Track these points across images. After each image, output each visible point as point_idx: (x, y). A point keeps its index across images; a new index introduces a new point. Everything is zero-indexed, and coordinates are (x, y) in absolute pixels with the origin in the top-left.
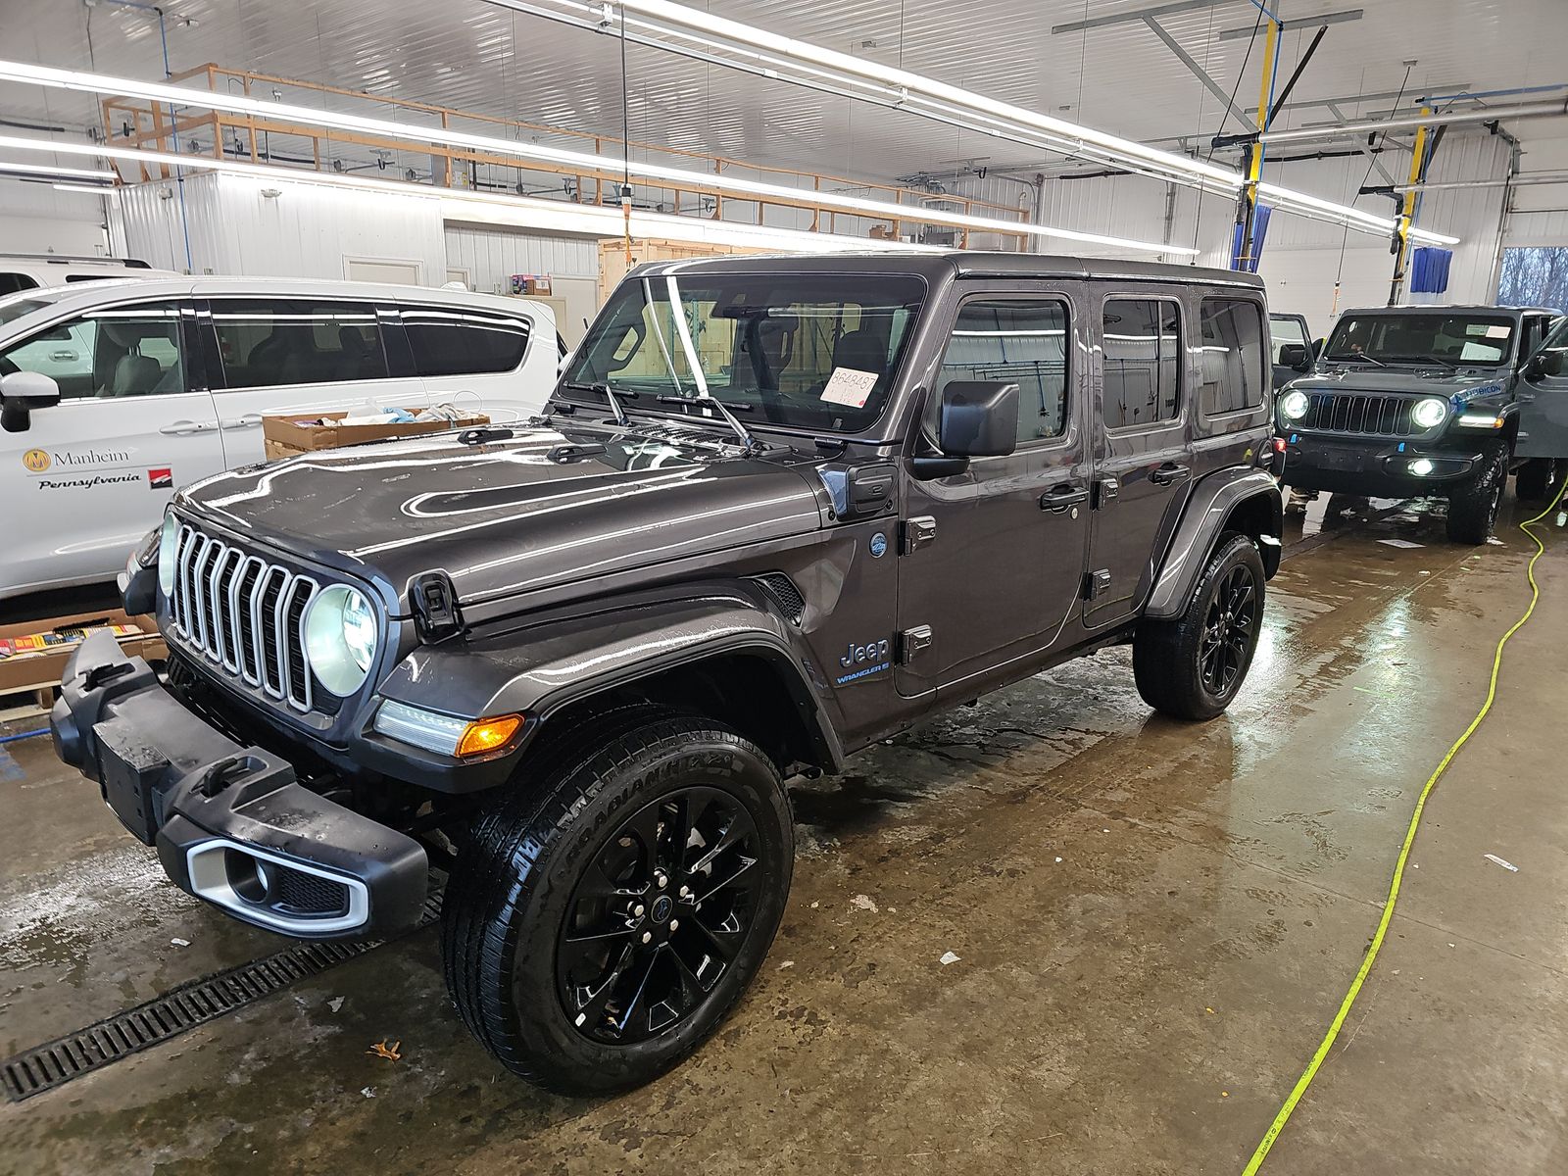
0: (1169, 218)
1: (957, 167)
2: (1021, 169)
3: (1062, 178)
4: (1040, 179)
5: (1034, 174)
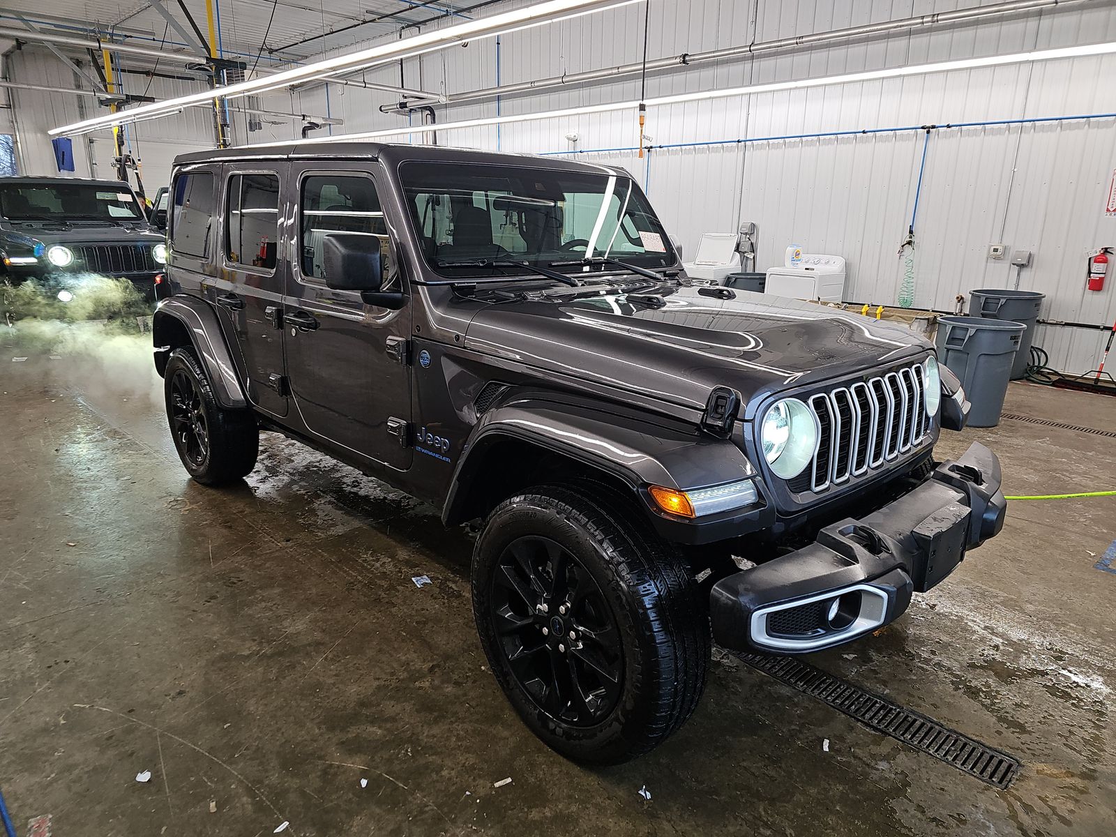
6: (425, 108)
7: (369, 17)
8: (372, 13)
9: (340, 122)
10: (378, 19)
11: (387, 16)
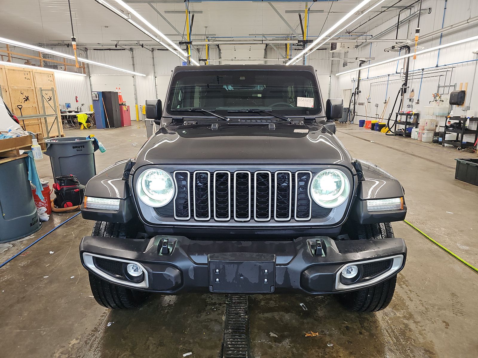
0: (133, 65)
1: (56, 42)
2: (80, 46)
3: (94, 49)
4: (86, 49)
5: (83, 48)
6: (404, 47)
7: (384, 9)
8: (384, 7)
9: (374, 59)
10: (387, 9)
11: (390, 7)
